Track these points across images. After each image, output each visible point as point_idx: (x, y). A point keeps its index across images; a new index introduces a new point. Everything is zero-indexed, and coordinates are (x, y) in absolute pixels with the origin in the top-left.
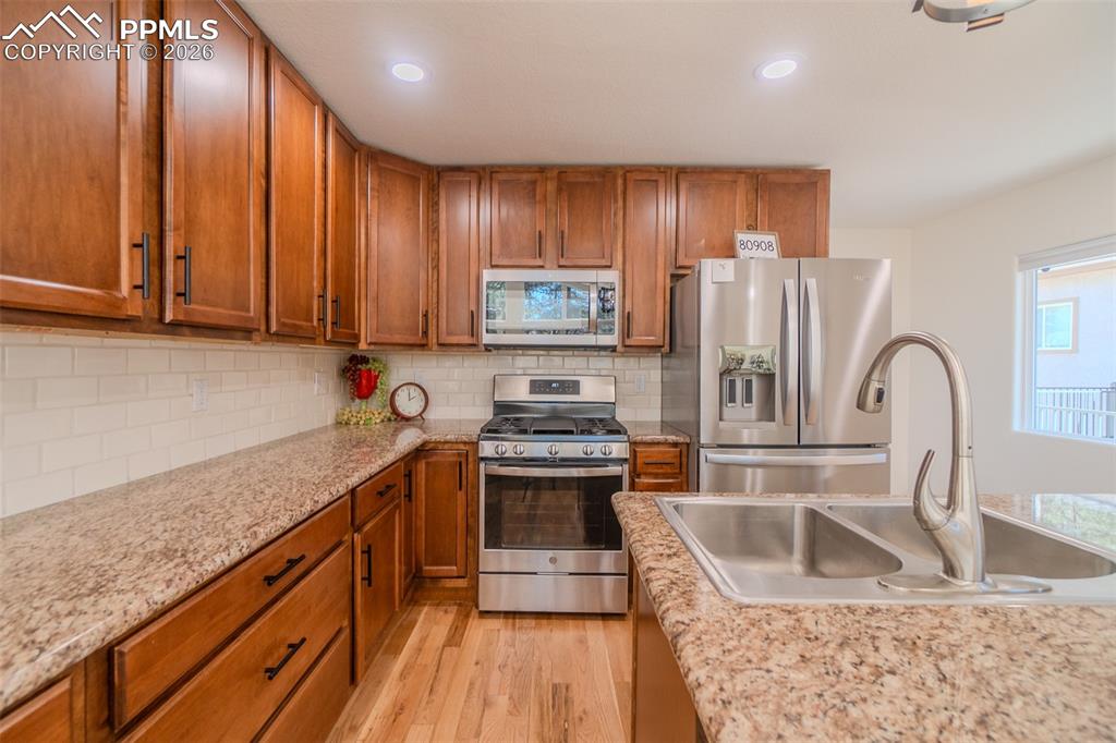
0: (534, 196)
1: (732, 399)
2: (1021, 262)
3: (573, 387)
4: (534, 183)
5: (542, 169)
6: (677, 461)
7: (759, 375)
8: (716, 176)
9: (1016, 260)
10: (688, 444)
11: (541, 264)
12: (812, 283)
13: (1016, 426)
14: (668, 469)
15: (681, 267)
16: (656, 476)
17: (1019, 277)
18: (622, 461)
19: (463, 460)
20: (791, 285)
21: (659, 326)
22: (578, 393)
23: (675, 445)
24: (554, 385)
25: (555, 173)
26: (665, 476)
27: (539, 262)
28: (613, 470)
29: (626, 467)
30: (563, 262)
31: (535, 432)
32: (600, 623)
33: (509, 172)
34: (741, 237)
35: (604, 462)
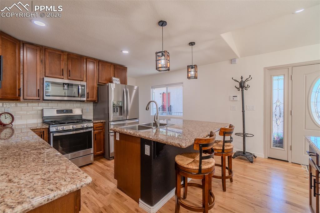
0: (60, 59)
1: (114, 112)
2: (152, 87)
3: (71, 111)
4: (60, 55)
5: (63, 52)
6: (103, 126)
7: (119, 107)
8: (107, 64)
9: (151, 87)
10: (105, 122)
11: (63, 78)
12: (128, 89)
13: (151, 115)
14: (101, 128)
15: (100, 83)
16: (98, 130)
17: (151, 90)
18: (91, 127)
19: (42, 134)
20: (124, 89)
21: (95, 96)
22: (72, 113)
23: (102, 122)
24: (64, 111)
25: (67, 54)
26: (100, 130)
27: (62, 77)
28: (90, 130)
29: (93, 128)
30: (69, 78)
31: (68, 123)
32: (87, 166)
33: (51, 50)
34: (113, 78)
35: (87, 128)
